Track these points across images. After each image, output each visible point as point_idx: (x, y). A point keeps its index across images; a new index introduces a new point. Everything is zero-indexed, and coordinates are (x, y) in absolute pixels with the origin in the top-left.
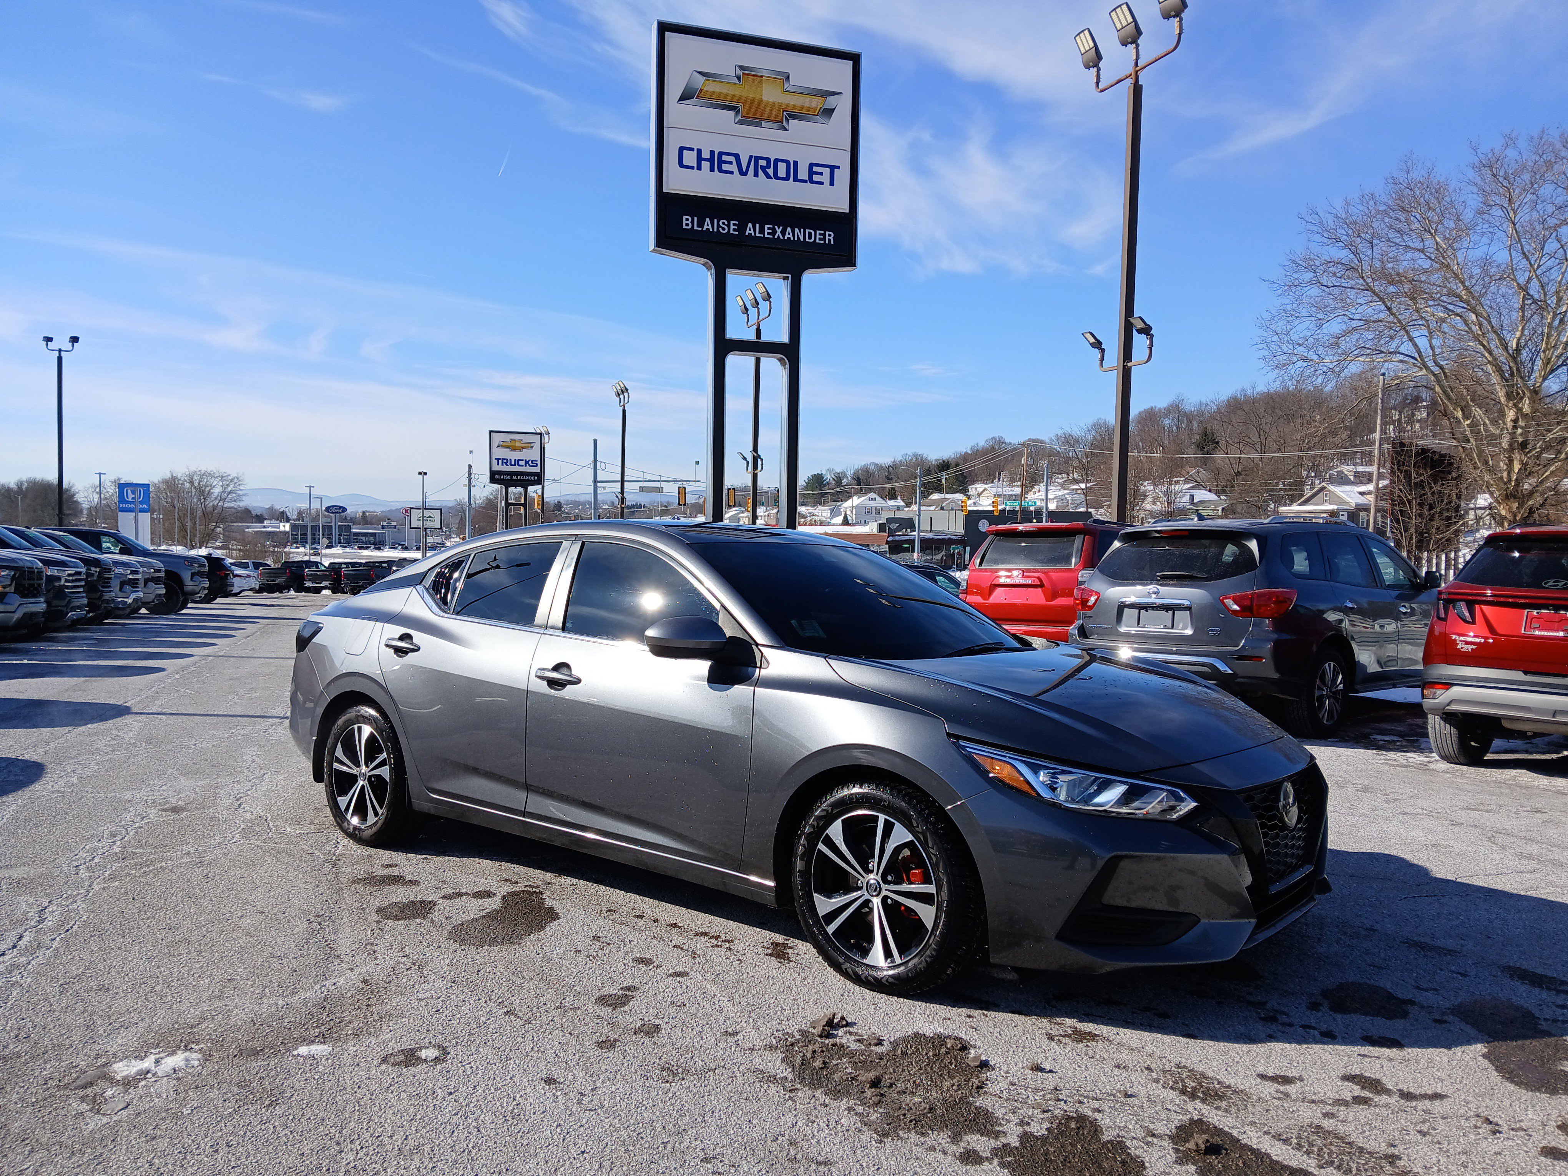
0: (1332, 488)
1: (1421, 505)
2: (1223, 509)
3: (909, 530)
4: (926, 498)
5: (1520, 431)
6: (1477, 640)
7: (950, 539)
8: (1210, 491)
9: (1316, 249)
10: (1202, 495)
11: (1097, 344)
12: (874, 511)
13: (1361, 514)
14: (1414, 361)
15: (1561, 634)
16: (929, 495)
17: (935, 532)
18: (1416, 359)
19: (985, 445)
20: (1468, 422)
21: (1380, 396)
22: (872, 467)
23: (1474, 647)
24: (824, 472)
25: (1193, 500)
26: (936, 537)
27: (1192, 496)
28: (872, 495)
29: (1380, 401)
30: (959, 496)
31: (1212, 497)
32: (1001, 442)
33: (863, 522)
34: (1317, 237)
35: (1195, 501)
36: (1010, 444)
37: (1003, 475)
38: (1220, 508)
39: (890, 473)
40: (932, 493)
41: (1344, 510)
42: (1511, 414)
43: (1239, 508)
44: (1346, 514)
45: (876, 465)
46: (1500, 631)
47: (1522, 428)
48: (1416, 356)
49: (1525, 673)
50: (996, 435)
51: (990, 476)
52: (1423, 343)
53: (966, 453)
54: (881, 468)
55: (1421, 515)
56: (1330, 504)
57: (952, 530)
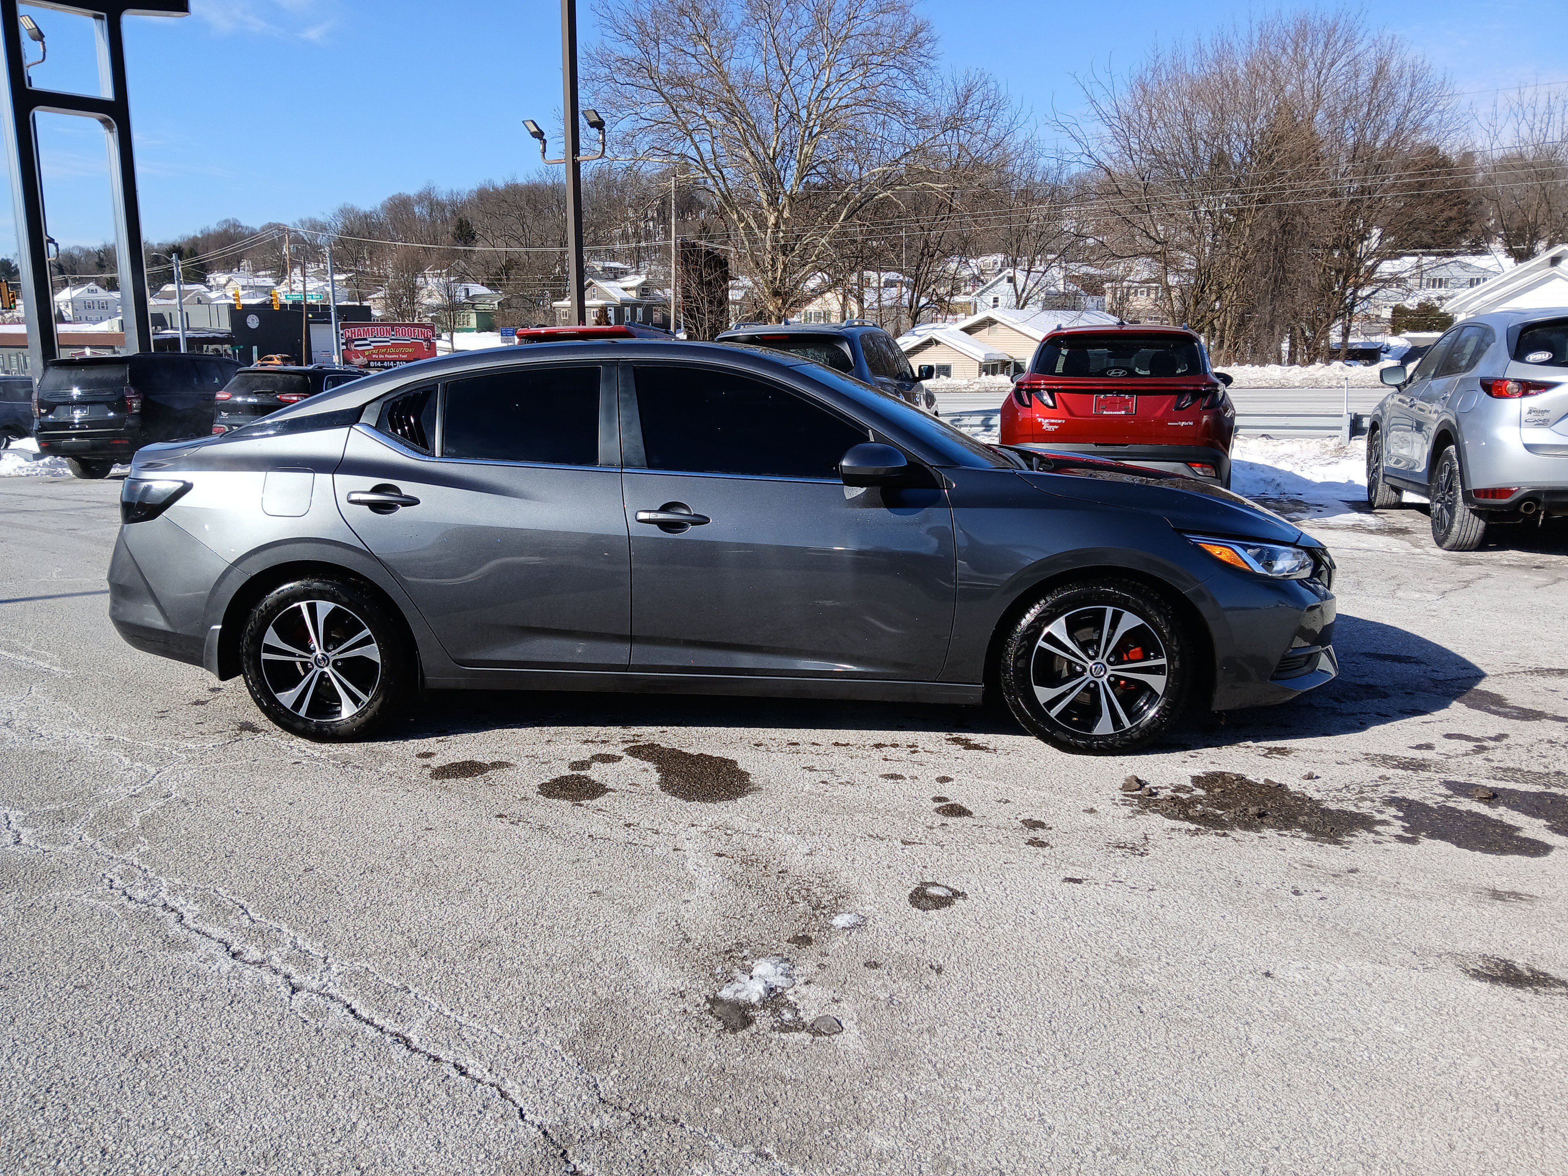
0: (597, 283)
1: (710, 302)
2: (499, 303)
3: (159, 328)
4: (158, 290)
5: (781, 234)
6: (1060, 421)
7: (214, 337)
8: (482, 284)
9: (610, 44)
10: (477, 289)
11: (539, 134)
12: (96, 305)
13: (626, 308)
14: (696, 164)
15: (1123, 412)
16: (161, 286)
17: (193, 330)
18: (698, 162)
19: (217, 228)
20: (742, 225)
21: (673, 197)
22: (76, 252)
23: (1057, 427)
24: (11, 257)
25: (468, 293)
26: (197, 336)
27: (467, 290)
28: (92, 285)
29: (673, 201)
30: (201, 288)
31: (485, 290)
32: (236, 225)
33: (83, 318)
34: (610, 32)
35: (470, 295)
36: (247, 228)
37: (244, 263)
38: (496, 303)
39: (101, 260)
40: (164, 284)
41: (610, 305)
42: (772, 220)
43: (514, 302)
44: (613, 309)
45: (81, 249)
46: (1076, 413)
47: (783, 231)
48: (699, 160)
49: (1096, 445)
50: (230, 217)
51: (230, 264)
52: (705, 147)
53: (195, 237)
54: (88, 253)
55: (711, 312)
56: (598, 299)
57: (215, 326)
